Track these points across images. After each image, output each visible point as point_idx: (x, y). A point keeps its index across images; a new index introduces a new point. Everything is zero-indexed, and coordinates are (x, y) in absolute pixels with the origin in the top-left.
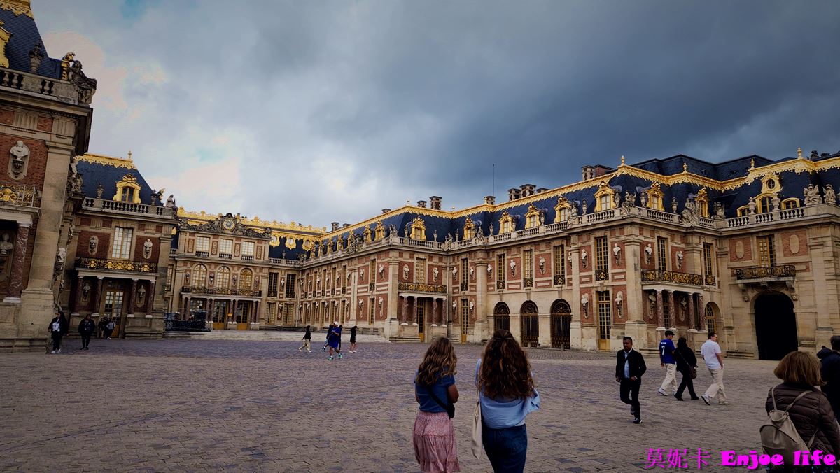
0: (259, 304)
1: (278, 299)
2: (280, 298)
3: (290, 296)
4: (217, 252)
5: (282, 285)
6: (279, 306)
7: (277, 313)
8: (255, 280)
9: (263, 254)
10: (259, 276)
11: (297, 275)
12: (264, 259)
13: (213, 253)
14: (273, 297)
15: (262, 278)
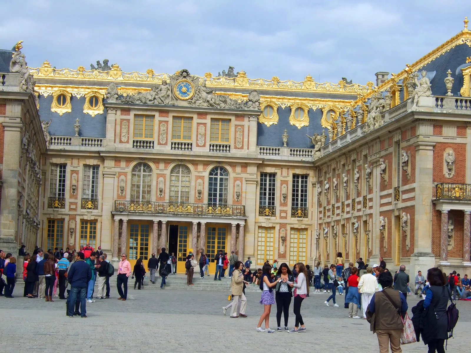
0: (241, 229)
1: (278, 220)
2: (281, 218)
3: (300, 215)
4: (167, 140)
5: (283, 194)
6: (279, 232)
7: (277, 246)
8: (234, 186)
9: (246, 140)
10: (241, 179)
11: (311, 175)
12: (248, 149)
13: (161, 142)
14: (268, 216)
15: (247, 182)
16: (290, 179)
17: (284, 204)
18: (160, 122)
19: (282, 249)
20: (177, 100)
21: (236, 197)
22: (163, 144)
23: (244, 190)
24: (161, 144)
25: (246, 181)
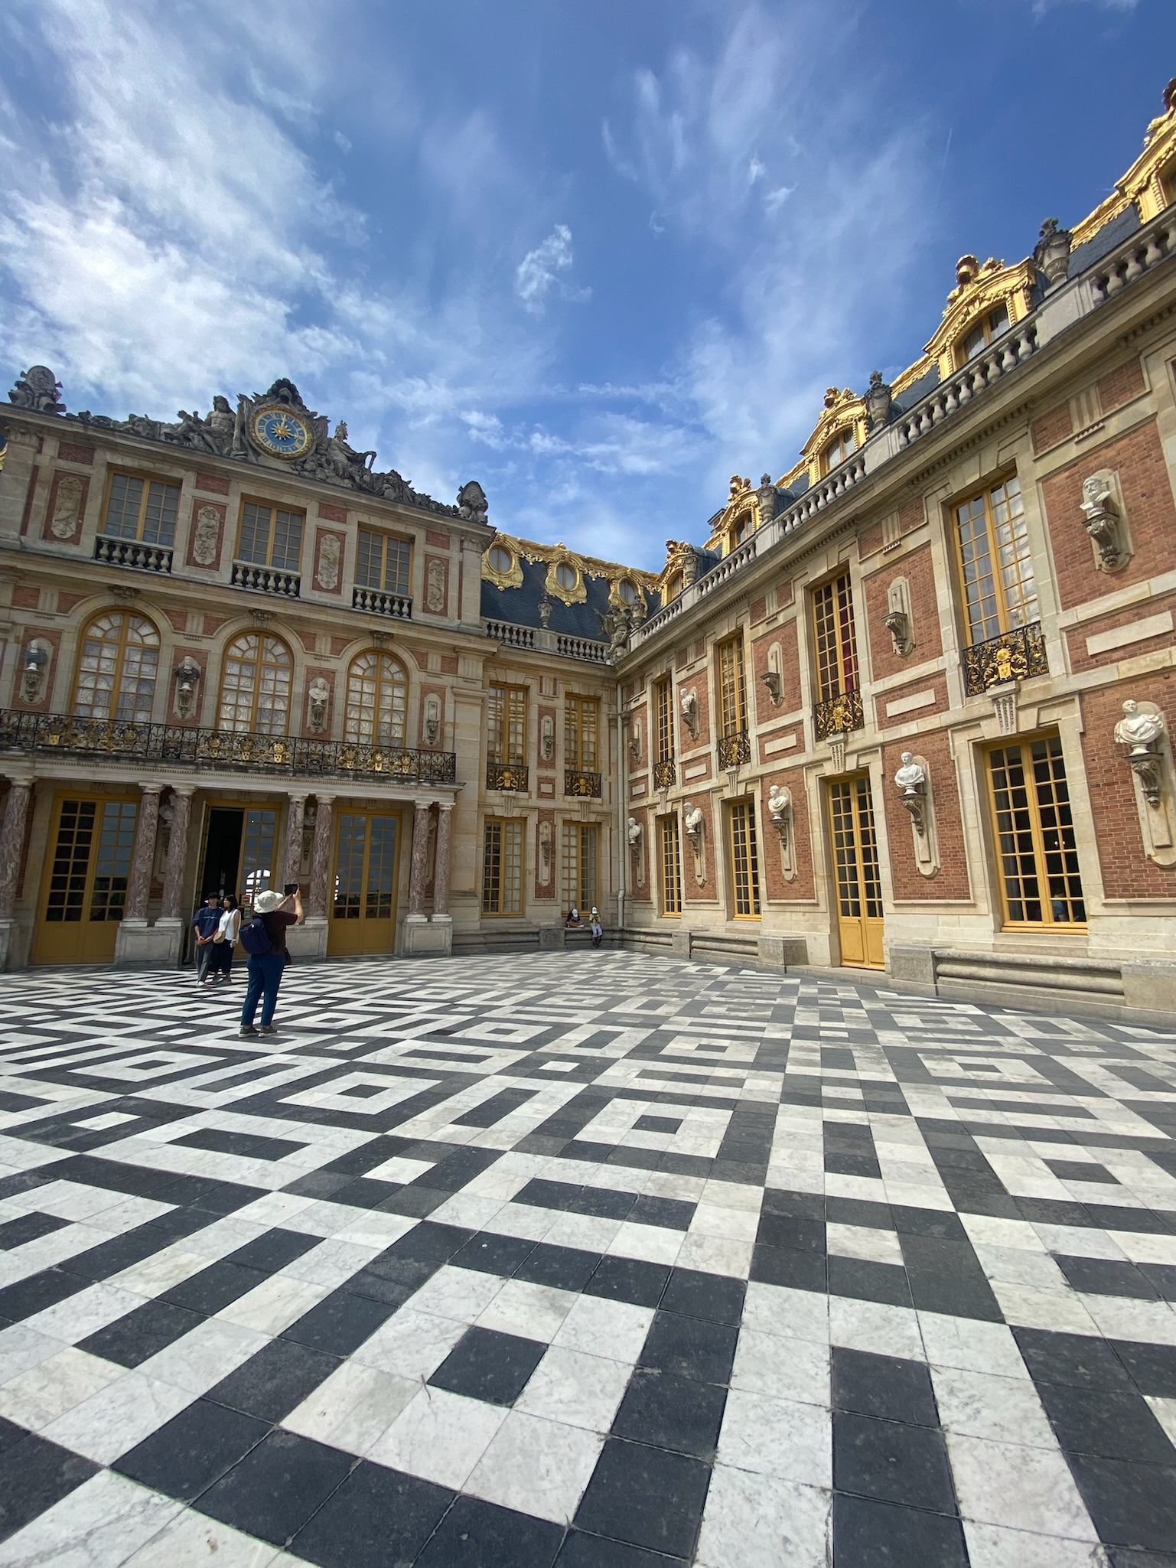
0: (444, 820)
1: (535, 802)
2: (541, 795)
3: (583, 790)
4: (218, 555)
5: (545, 738)
6: (538, 831)
7: (531, 865)
8: (422, 707)
9: (453, 593)
10: (441, 691)
11: (604, 699)
12: (460, 617)
13: (199, 560)
14: (511, 789)
15: (458, 699)
16: (560, 703)
17: (551, 764)
18: (198, 504)
19: (545, 873)
20: (259, 454)
21: (426, 733)
22: (203, 566)
23: (449, 718)
24: (196, 565)
25: (455, 695)
